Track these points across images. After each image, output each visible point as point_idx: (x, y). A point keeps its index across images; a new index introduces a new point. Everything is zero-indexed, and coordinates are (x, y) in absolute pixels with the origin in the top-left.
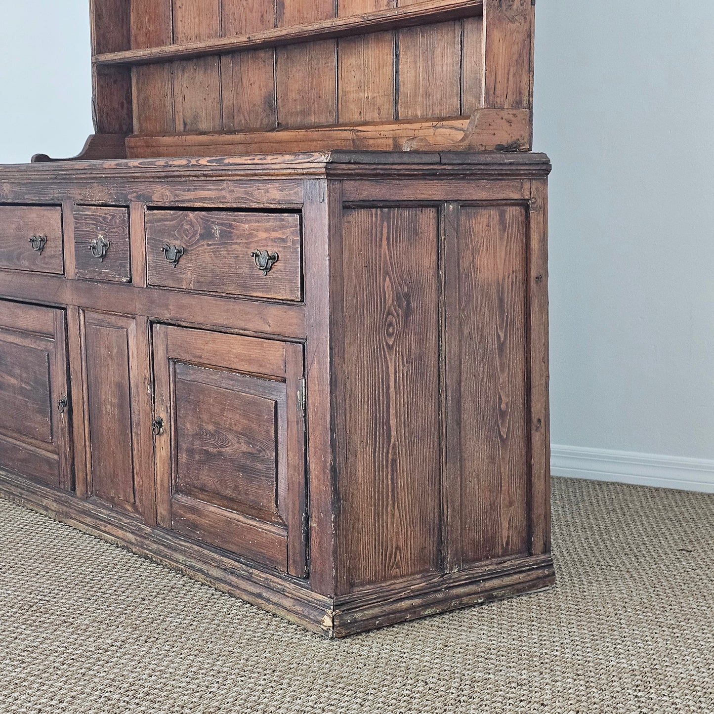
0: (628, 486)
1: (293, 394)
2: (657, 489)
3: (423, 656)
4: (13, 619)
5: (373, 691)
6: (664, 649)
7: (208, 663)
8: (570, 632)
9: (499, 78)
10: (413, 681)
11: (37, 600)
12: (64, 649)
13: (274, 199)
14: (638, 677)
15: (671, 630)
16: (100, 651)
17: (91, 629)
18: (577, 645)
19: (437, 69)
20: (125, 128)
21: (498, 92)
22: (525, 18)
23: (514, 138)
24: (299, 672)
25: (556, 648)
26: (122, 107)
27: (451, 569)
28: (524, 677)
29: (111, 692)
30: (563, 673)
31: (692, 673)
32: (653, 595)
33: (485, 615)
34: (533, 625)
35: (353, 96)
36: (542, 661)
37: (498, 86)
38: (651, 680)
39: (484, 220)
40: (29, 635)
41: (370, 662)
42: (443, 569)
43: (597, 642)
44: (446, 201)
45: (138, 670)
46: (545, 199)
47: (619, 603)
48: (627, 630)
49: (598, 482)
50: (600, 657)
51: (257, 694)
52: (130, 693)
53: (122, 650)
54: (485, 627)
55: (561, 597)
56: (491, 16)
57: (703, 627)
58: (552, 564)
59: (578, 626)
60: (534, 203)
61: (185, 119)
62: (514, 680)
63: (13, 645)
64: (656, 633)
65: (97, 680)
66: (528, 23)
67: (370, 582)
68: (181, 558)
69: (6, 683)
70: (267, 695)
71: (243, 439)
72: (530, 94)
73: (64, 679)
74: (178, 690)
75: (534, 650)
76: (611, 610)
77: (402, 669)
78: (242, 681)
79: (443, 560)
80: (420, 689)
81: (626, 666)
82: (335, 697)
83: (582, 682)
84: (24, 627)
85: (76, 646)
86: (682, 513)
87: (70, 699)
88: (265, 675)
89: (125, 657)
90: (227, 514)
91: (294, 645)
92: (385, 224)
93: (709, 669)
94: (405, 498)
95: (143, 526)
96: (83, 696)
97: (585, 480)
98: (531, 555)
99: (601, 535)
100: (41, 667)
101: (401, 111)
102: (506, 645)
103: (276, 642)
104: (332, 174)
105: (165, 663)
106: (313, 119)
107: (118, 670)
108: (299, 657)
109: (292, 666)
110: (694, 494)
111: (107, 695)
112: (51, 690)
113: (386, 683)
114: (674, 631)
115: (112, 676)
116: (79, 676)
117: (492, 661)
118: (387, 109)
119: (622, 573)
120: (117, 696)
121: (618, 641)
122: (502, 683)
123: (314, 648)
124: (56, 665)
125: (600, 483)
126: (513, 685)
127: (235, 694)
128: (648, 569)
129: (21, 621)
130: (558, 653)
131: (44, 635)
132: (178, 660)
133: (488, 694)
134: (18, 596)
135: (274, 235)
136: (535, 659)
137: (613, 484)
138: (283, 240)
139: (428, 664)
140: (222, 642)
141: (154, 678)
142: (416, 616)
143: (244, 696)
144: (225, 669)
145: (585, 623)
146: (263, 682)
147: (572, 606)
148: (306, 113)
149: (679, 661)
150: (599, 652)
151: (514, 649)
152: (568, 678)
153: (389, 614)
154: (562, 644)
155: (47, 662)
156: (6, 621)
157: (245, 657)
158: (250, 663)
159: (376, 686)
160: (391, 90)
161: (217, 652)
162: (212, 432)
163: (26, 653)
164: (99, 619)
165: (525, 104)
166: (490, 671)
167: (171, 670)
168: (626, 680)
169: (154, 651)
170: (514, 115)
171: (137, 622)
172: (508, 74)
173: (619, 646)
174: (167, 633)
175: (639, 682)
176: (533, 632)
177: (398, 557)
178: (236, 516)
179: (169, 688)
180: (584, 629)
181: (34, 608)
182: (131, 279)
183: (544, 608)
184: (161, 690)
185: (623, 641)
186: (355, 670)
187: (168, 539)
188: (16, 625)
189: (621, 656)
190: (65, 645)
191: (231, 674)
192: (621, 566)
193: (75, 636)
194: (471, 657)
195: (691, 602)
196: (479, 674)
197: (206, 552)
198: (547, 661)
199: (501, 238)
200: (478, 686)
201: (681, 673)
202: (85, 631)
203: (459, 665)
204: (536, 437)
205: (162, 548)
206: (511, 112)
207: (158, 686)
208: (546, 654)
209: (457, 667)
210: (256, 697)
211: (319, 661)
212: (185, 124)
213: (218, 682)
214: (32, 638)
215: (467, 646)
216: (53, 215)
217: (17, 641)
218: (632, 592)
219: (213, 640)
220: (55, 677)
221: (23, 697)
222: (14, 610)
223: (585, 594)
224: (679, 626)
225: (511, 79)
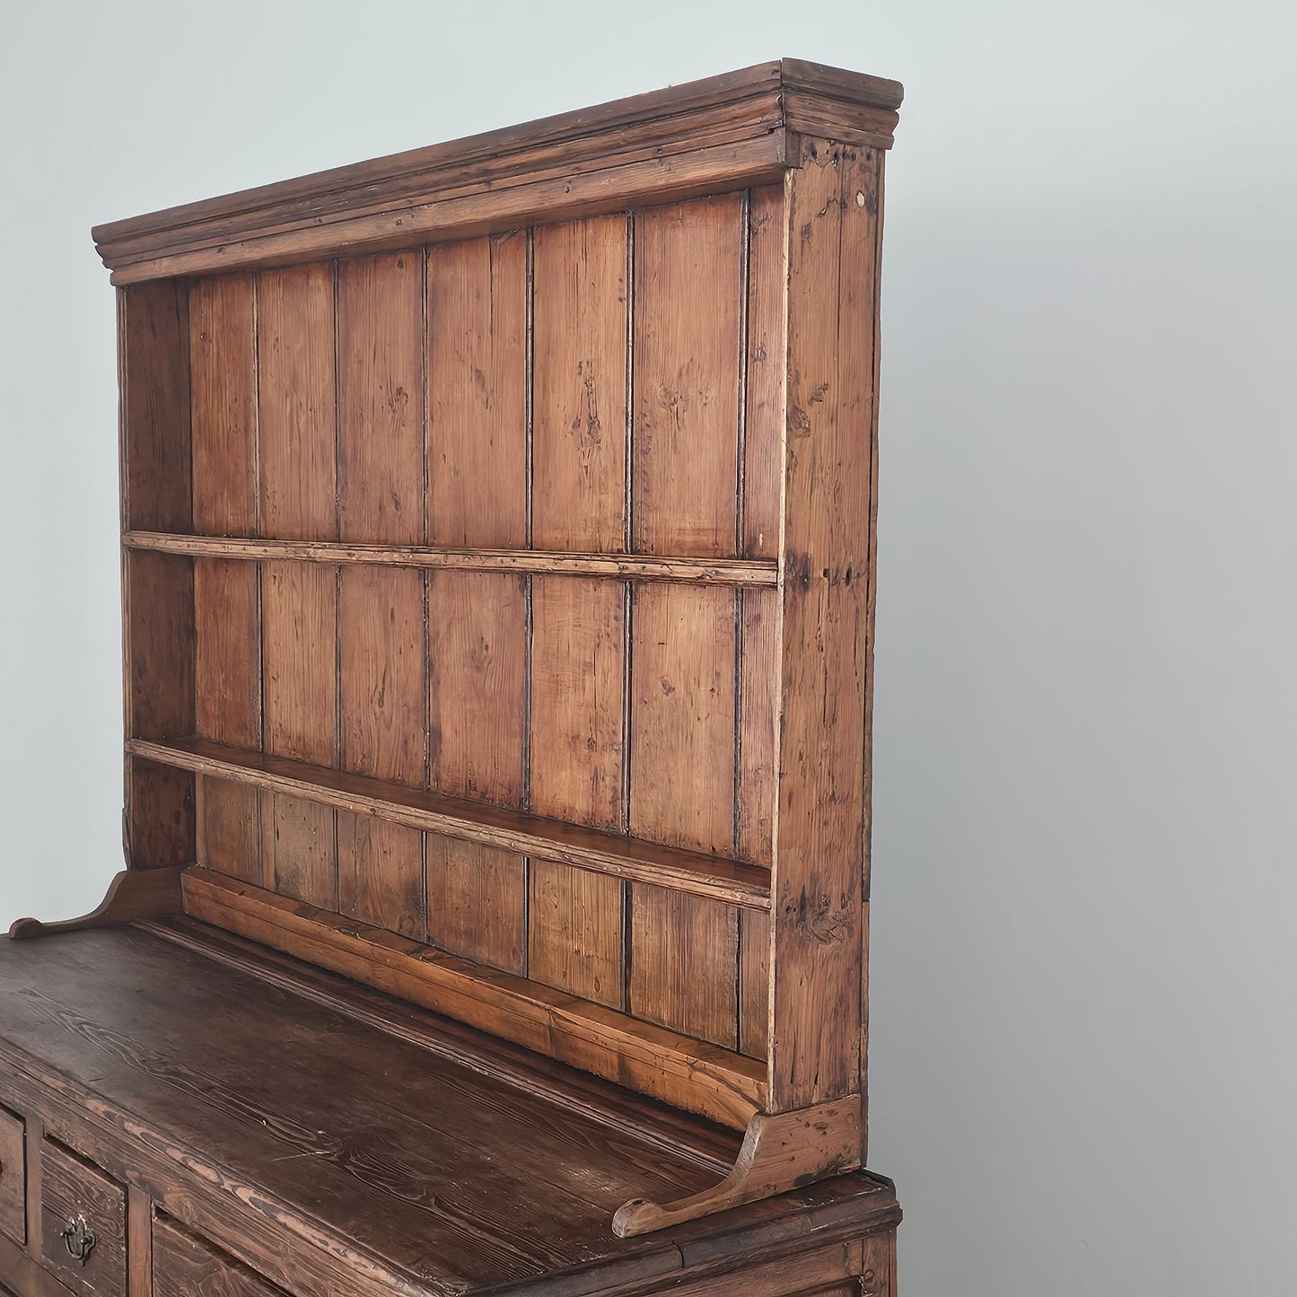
9: (802, 1052)
19: (698, 949)
20: (181, 854)
21: (800, 1077)
22: (850, 929)
23: (832, 1155)
26: (178, 821)
35: (553, 939)
37: (800, 1065)
46: (891, 1266)
56: (786, 940)
60: (870, 1280)
61: (278, 870)
66: (856, 937)
72: (863, 1064)
101: (635, 1000)
106: (484, 953)
118: (611, 988)
148: (475, 937)
160: (617, 954)
165: (852, 1085)
170: (831, 1113)
172: (819, 1038)
206: (825, 1108)
212: (277, 877)
225: (824, 1046)
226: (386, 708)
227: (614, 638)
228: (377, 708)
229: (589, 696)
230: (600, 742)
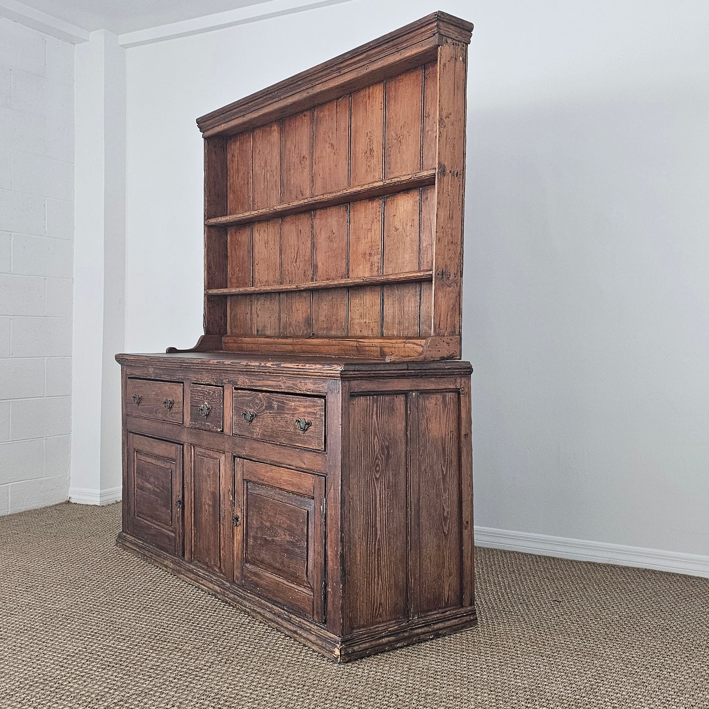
0: (522, 554)
1: (318, 508)
2: (540, 556)
3: (396, 676)
4: (144, 645)
5: (365, 702)
6: (544, 672)
7: (264, 679)
8: (486, 660)
9: (442, 319)
10: (389, 694)
11: (160, 632)
12: (175, 667)
13: (310, 389)
14: (528, 693)
15: (548, 659)
16: (198, 670)
17: (192, 653)
18: (491, 669)
19: (406, 309)
20: (222, 331)
21: (441, 327)
22: (457, 284)
23: (451, 353)
24: (319, 687)
25: (478, 671)
26: (221, 320)
27: (413, 617)
28: (458, 692)
29: (204, 699)
30: (482, 689)
31: (561, 690)
32: (537, 633)
33: (434, 647)
34: (464, 655)
35: (357, 321)
36: (469, 680)
37: (441, 323)
38: (536, 695)
39: (433, 401)
40: (154, 657)
41: (363, 681)
42: (408, 617)
43: (503, 667)
44: (411, 391)
45: (221, 683)
46: (469, 388)
47: (517, 639)
48: (521, 659)
49: (504, 550)
50: (505, 678)
51: (293, 702)
52: (216, 700)
53: (211, 669)
54: (434, 656)
55: (481, 634)
56: (437, 282)
57: (568, 657)
58: (476, 613)
59: (491, 655)
60: (463, 391)
61: (258, 328)
62: (452, 694)
63: (144, 664)
64: (539, 661)
65: (195, 691)
66: (459, 288)
67: (363, 627)
68: (248, 604)
69: (140, 692)
70: (299, 703)
71: (287, 533)
72: (460, 327)
73: (175, 689)
74: (245, 698)
75: (464, 672)
76: (512, 644)
77: (383, 685)
78: (284, 693)
79: (409, 611)
80: (394, 700)
81: (520, 684)
82: (341, 705)
83: (493, 696)
84: (151, 651)
85: (183, 666)
86: (555, 574)
87: (178, 704)
88: (298, 689)
89: (213, 674)
90: (277, 579)
91: (316, 667)
92: (375, 404)
93: (572, 688)
94: (386, 573)
95: (225, 582)
96: (187, 702)
97: (496, 550)
98: (462, 607)
99: (506, 590)
100: (161, 681)
101: (385, 331)
102: (447, 668)
103: (305, 665)
104: (344, 377)
105: (237, 679)
106: (333, 333)
107: (208, 684)
108: (319, 676)
109: (315, 683)
110: (562, 560)
111: (201, 701)
112: (167, 697)
113: (373, 695)
114: (550, 659)
115: (204, 688)
116: (184, 687)
117: (438, 680)
118: (377, 331)
119: (519, 617)
120: (207, 703)
121: (516, 667)
122: (444, 696)
123: (328, 670)
124: (171, 679)
125: (505, 552)
126: (451, 698)
127: (279, 702)
128: (534, 614)
129: (150, 647)
130: (479, 675)
131: (164, 658)
132: (245, 677)
133: (436, 704)
134: (149, 629)
135: (309, 410)
136: (465, 679)
137: (513, 552)
138: (315, 414)
139: (399, 682)
140: (272, 664)
141: (230, 689)
142: (392, 647)
143: (285, 704)
144: (274, 684)
145: (495, 653)
146: (297, 694)
147: (488, 641)
148: (329, 329)
149: (554, 682)
150: (504, 674)
151: (452, 671)
152: (485, 693)
153: (376, 646)
154: (481, 668)
155: (165, 677)
156: (141, 646)
157: (286, 675)
158: (289, 680)
159: (367, 698)
160: (379, 319)
161: (269, 671)
162: (269, 527)
163: (152, 671)
164: (197, 647)
165: (457, 333)
166: (437, 688)
167: (241, 684)
168: (520, 695)
169: (230, 670)
170: (451, 339)
171: (221, 649)
172: (447, 316)
173: (516, 670)
174: (239, 657)
175: (529, 696)
176: (464, 660)
177: (381, 610)
178: (282, 580)
179: (240, 697)
180: (495, 658)
181: (158, 638)
182: (223, 429)
183: (471, 642)
184: (234, 698)
185: (519, 667)
186: (354, 686)
187: (240, 592)
188: (146, 650)
189: (518, 677)
190: (177, 664)
191: (277, 688)
192: (517, 612)
193: (182, 658)
194: (425, 677)
195: (561, 639)
196: (430, 690)
197: (263, 601)
198: (472, 680)
199: (444, 411)
200: (429, 699)
201: (555, 690)
202: (189, 654)
203: (417, 683)
204: (466, 532)
205: (236, 597)
206: (449, 338)
207: (233, 696)
208: (472, 675)
209: (417, 685)
210: (293, 705)
211: (331, 679)
212: (257, 331)
213: (269, 693)
214: (156, 659)
215: (423, 669)
216: (178, 388)
217: (147, 661)
218: (524, 631)
219: (267, 662)
220: (170, 688)
221: (150, 702)
222: (145, 639)
223: (496, 632)
224: (553, 656)
225: (449, 319)
226: (298, 263)
227: (378, 218)
228: (295, 264)
229: (370, 239)
230: (373, 253)
